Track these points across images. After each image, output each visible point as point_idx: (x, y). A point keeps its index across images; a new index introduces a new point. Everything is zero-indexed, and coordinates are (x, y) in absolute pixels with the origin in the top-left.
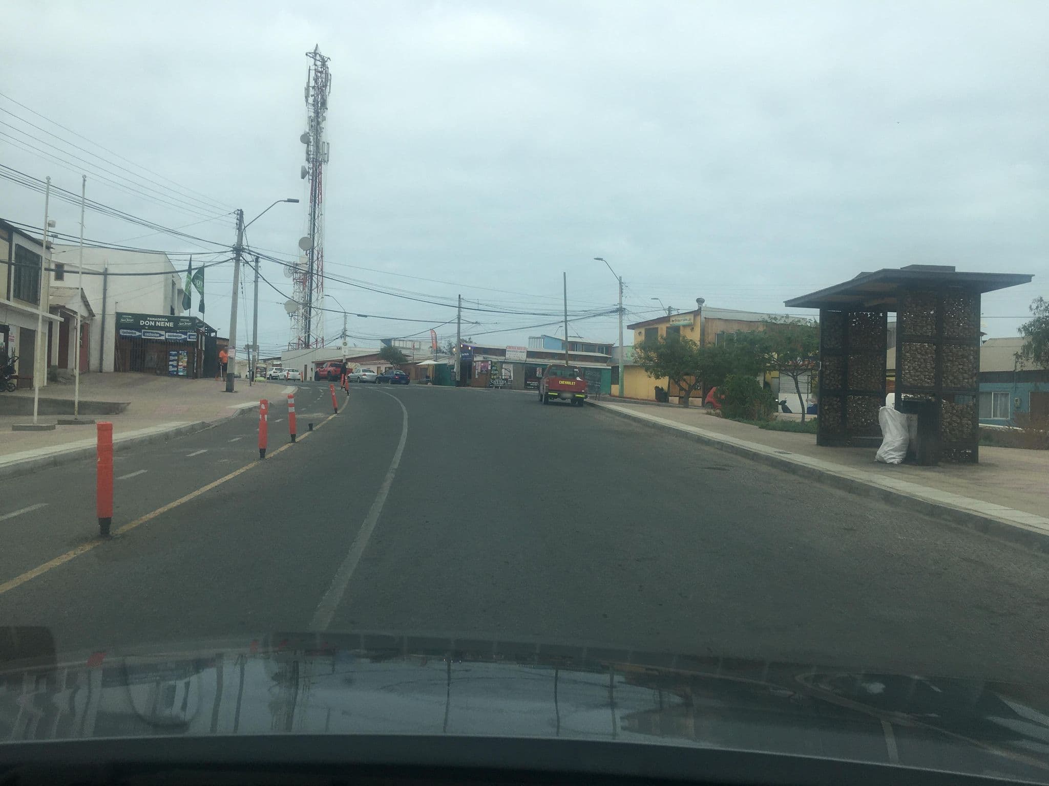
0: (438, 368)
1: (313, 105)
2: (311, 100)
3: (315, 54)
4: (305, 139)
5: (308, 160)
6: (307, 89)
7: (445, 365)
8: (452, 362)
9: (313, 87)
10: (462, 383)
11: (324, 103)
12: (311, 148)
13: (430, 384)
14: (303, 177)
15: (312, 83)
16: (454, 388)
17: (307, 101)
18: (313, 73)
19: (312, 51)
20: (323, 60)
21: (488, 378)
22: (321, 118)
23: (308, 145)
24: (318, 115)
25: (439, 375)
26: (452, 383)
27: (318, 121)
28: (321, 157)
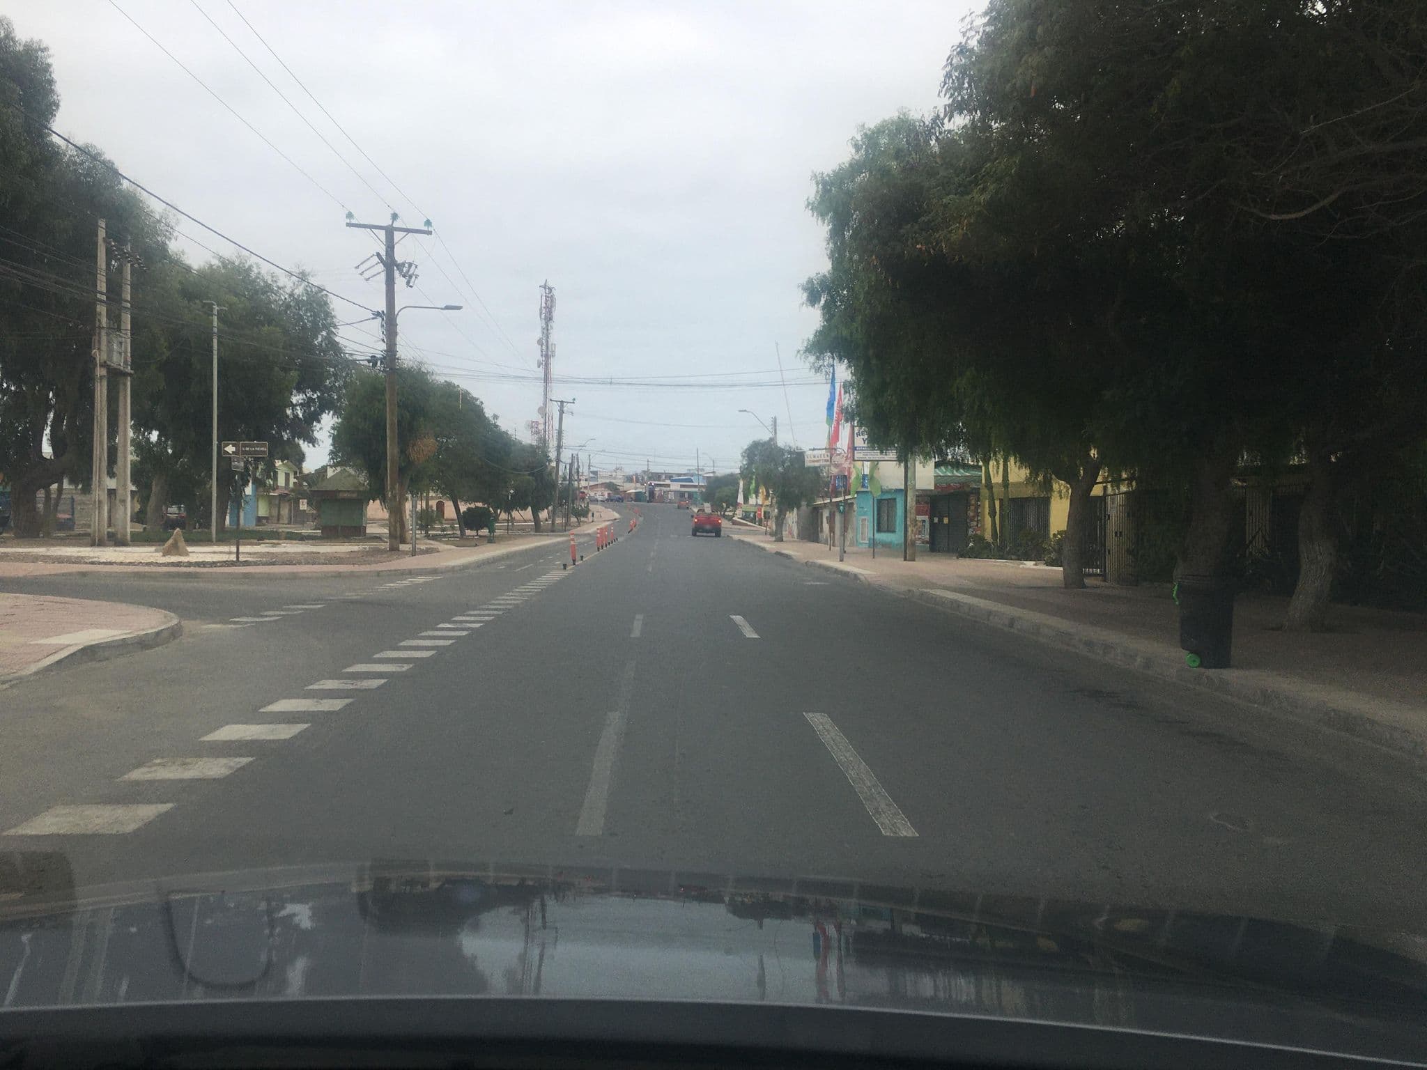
0: (636, 494)
1: (545, 319)
2: (543, 316)
3: (545, 287)
4: (540, 342)
5: (542, 356)
6: (541, 309)
7: (640, 492)
8: (644, 491)
9: (544, 308)
10: (650, 501)
11: (551, 319)
12: (544, 348)
13: (633, 502)
14: (539, 367)
15: (544, 305)
16: (646, 504)
17: (541, 317)
18: (544, 298)
19: (543, 284)
20: (550, 289)
21: (662, 499)
22: (549, 328)
23: (542, 346)
24: (547, 326)
25: (638, 497)
26: (645, 501)
27: (548, 330)
28: (550, 353)
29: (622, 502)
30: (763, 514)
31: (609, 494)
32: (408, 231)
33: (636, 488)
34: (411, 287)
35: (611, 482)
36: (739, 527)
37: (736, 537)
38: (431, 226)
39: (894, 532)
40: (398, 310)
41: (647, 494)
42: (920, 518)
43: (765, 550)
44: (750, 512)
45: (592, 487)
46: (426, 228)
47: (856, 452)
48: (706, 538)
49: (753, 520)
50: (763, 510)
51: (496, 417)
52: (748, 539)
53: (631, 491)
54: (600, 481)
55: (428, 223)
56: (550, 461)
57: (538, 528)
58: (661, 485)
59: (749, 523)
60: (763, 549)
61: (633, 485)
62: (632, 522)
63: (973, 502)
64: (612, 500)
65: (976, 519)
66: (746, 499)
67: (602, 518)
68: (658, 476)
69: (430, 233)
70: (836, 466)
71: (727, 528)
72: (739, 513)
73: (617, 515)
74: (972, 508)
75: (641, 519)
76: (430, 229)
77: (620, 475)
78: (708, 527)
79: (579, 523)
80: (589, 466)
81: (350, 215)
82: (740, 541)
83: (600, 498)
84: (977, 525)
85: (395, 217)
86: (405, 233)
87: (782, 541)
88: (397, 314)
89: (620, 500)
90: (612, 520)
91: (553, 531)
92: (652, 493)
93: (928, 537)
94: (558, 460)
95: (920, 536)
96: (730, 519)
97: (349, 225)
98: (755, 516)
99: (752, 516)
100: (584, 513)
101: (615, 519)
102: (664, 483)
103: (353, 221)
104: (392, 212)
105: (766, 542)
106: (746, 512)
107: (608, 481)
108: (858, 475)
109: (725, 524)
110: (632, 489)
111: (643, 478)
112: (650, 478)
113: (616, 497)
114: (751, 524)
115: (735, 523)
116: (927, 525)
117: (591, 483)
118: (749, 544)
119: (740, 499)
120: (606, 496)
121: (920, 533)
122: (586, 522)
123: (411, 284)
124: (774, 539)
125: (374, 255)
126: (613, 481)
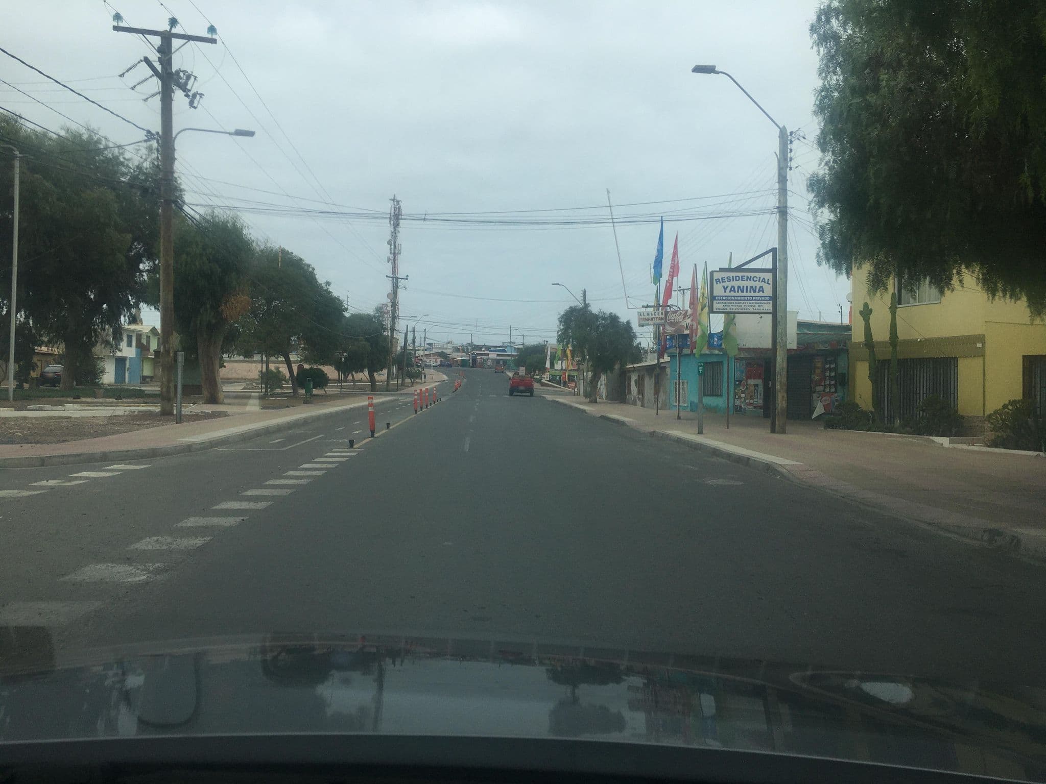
0: (462, 361)
1: (393, 225)
2: (392, 222)
3: (394, 200)
4: (389, 243)
5: (391, 253)
6: (390, 218)
7: (466, 360)
8: (468, 358)
9: (393, 216)
10: (472, 367)
11: (398, 225)
13: (459, 367)
14: (388, 262)
15: (393, 214)
16: (469, 369)
17: (390, 223)
18: (393, 209)
19: (392, 198)
20: (398, 202)
21: (482, 365)
22: (397, 232)
23: (391, 246)
24: (395, 230)
25: (464, 363)
26: (469, 366)
27: (395, 233)
28: (397, 252)
29: (451, 367)
30: (567, 376)
31: (441, 361)
32: (188, 38)
33: (462, 357)
34: (195, 108)
35: (442, 352)
36: (548, 388)
37: (549, 397)
38: (216, 34)
39: (721, 396)
40: (177, 132)
41: (471, 361)
42: (751, 382)
43: (586, 413)
44: (556, 376)
45: (428, 356)
46: (209, 36)
47: (715, 302)
48: (520, 398)
49: (559, 383)
50: (567, 375)
51: (328, 283)
52: (561, 400)
53: (458, 359)
54: (435, 351)
55: (212, 29)
56: (385, 329)
57: (374, 387)
58: (481, 354)
59: (555, 385)
60: (584, 411)
61: (460, 354)
62: (456, 383)
63: (819, 365)
64: (443, 366)
65: (823, 384)
66: (552, 365)
67: (433, 379)
68: (479, 348)
69: (213, 41)
70: (672, 324)
71: (537, 389)
72: (547, 376)
73: (445, 377)
74: (818, 371)
75: (465, 380)
76: (214, 37)
77: (450, 346)
78: (522, 388)
79: (412, 384)
80: (425, 338)
81: (118, 17)
82: (553, 401)
83: (434, 364)
84: (824, 391)
85: (173, 22)
86: (185, 41)
87: (596, 402)
88: (176, 137)
89: (450, 366)
90: (441, 382)
91: (387, 391)
92: (474, 360)
93: (761, 401)
94: (393, 329)
95: (752, 401)
96: (539, 381)
97: (116, 28)
98: (560, 378)
99: (558, 379)
100: (418, 375)
101: (444, 381)
102: (484, 352)
103: (121, 24)
104: (171, 17)
105: (580, 403)
106: (552, 376)
107: (440, 351)
108: (704, 333)
109: (536, 386)
110: (459, 357)
111: (468, 349)
112: (473, 349)
113: (446, 362)
114: (557, 386)
115: (543, 385)
116: (761, 389)
117: (426, 353)
118: (564, 405)
119: (548, 365)
120: (439, 363)
121: (752, 397)
122: (419, 383)
123: (195, 105)
124: (588, 400)
125: (141, 61)
126: (444, 351)
